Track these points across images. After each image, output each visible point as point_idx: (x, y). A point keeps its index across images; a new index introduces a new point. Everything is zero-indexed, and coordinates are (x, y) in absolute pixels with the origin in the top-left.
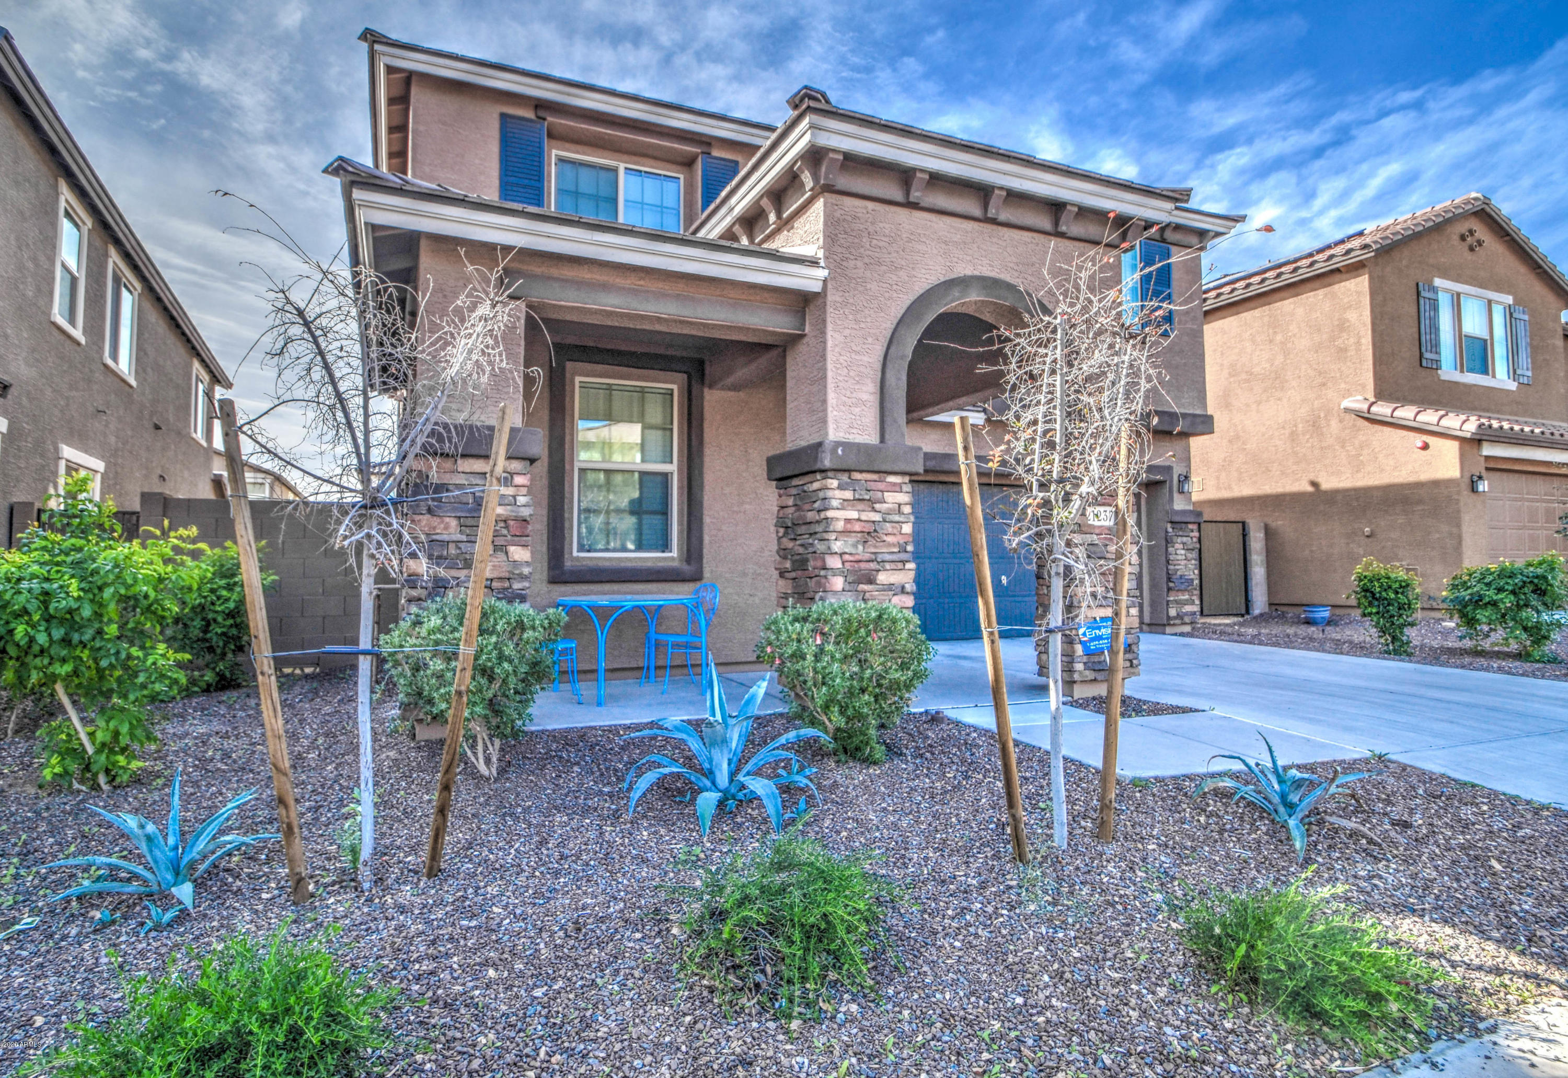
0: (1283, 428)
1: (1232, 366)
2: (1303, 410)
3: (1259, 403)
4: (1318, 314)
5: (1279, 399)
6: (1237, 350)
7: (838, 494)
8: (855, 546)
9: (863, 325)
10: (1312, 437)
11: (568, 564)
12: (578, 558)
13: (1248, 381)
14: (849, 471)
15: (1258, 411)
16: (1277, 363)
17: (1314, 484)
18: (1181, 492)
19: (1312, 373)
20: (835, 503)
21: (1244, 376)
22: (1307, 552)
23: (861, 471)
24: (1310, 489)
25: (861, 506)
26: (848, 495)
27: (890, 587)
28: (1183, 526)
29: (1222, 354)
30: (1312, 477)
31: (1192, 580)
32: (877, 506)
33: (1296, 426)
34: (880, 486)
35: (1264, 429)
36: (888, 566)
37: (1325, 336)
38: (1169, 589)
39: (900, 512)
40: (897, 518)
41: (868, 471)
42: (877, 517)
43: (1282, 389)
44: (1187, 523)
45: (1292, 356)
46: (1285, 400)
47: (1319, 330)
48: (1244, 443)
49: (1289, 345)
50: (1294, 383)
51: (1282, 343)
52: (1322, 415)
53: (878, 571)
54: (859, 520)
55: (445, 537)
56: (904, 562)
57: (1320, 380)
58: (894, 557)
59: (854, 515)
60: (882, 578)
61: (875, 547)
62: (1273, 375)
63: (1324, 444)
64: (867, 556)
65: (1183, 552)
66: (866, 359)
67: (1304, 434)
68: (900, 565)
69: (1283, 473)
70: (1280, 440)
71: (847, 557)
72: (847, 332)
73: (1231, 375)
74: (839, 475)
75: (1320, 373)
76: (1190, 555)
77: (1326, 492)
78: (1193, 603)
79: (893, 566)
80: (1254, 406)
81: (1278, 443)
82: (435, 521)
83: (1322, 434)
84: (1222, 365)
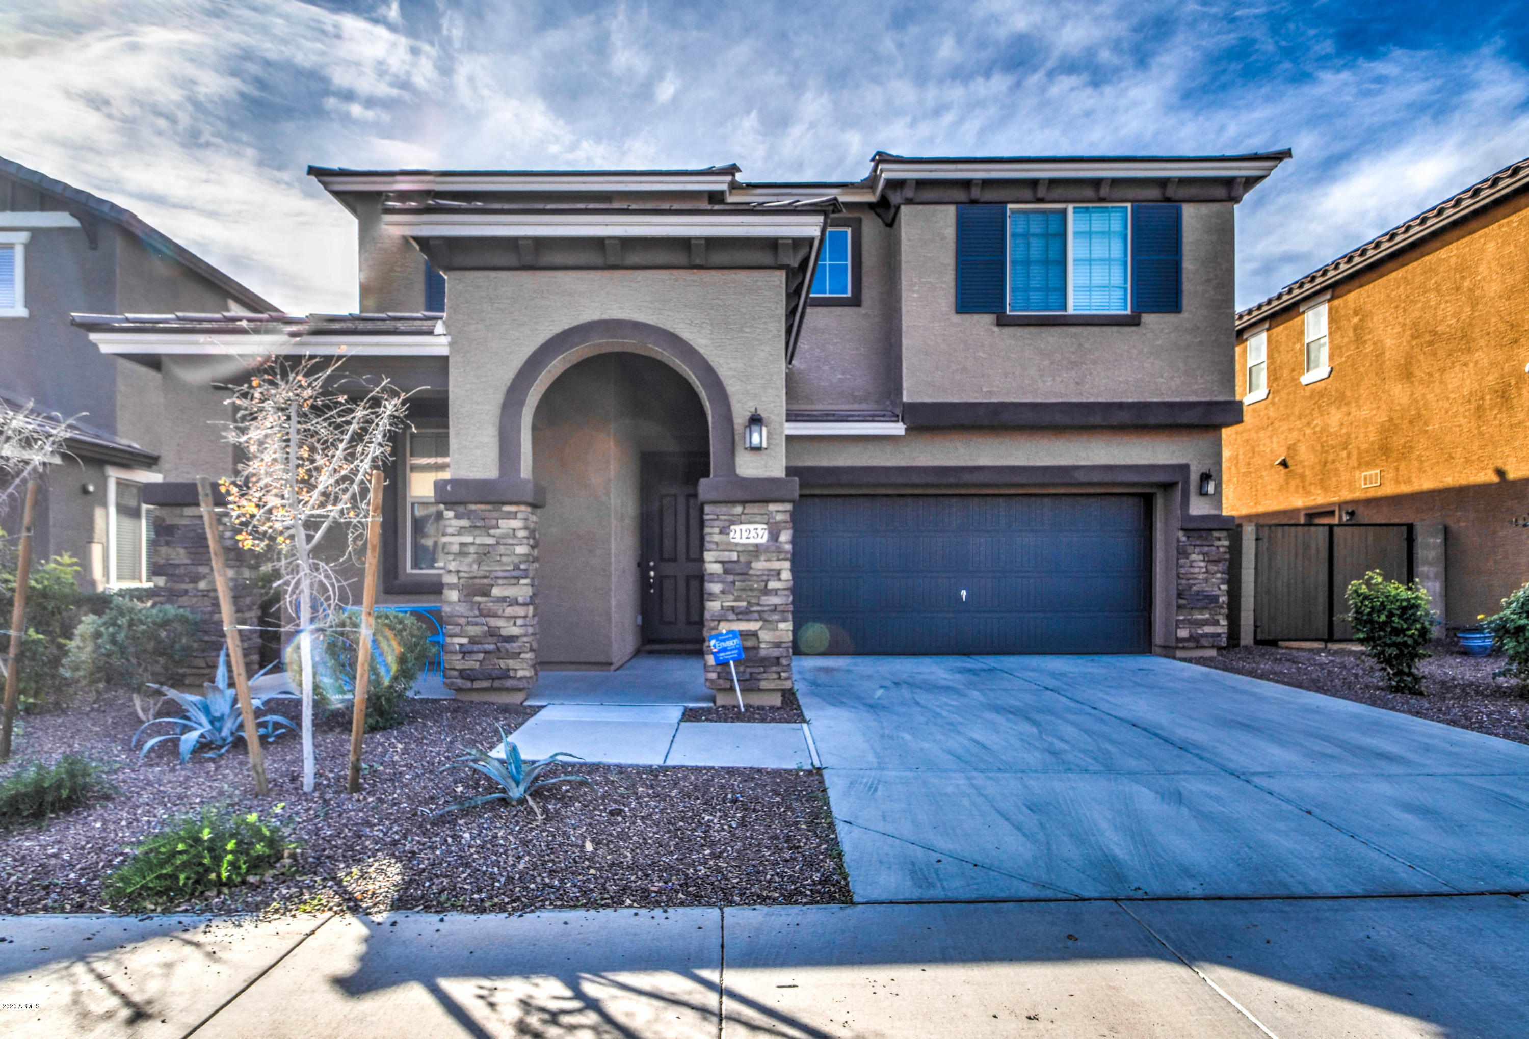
0: (1469, 401)
1: (1415, 324)
2: (1490, 378)
3: (1442, 371)
4: (1512, 248)
5: (1466, 365)
6: (1420, 305)
7: (455, 522)
8: (470, 565)
9: (484, 379)
10: (1500, 411)
11: (402, 579)
12: (411, 574)
13: (1431, 343)
14: (464, 503)
15: (1441, 382)
16: (1463, 316)
17: (1500, 473)
18: (1203, 493)
19: (1502, 327)
20: (450, 530)
21: (1427, 337)
22: (1491, 563)
23: (476, 503)
24: (1495, 479)
25: (477, 532)
26: (465, 523)
27: (503, 599)
28: (1204, 534)
29: (1405, 311)
30: (1499, 463)
31: (1216, 598)
32: (492, 532)
33: (1482, 399)
34: (495, 514)
35: (1447, 405)
36: (500, 582)
37: (1519, 277)
38: (1179, 607)
39: (514, 536)
40: (510, 541)
41: (482, 503)
42: (491, 541)
43: (1469, 350)
44: (1211, 530)
45: (1480, 307)
46: (1471, 365)
47: (1512, 269)
48: (1426, 424)
49: (1478, 293)
50: (1482, 343)
51: (1470, 290)
52: (1513, 382)
53: (492, 586)
54: (473, 544)
55: (177, 562)
56: (518, 578)
57: (1511, 335)
58: (507, 574)
59: (469, 539)
60: (496, 591)
61: (489, 565)
62: (1459, 334)
63: (1514, 421)
64: (481, 573)
65: (1202, 564)
66: (487, 407)
67: (1491, 409)
68: (513, 581)
69: (1467, 461)
70: (1465, 417)
71: (462, 574)
72: (468, 387)
73: (1413, 337)
74: (456, 507)
75: (1512, 326)
76: (1212, 568)
77: (1514, 482)
78: (1216, 623)
79: (505, 581)
80: (1437, 375)
81: (1463, 421)
82: (170, 551)
83: (1512, 408)
84: (1404, 324)
